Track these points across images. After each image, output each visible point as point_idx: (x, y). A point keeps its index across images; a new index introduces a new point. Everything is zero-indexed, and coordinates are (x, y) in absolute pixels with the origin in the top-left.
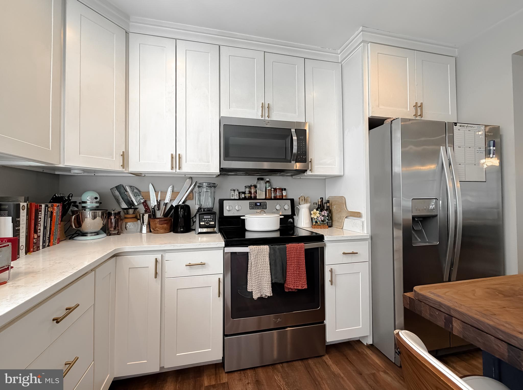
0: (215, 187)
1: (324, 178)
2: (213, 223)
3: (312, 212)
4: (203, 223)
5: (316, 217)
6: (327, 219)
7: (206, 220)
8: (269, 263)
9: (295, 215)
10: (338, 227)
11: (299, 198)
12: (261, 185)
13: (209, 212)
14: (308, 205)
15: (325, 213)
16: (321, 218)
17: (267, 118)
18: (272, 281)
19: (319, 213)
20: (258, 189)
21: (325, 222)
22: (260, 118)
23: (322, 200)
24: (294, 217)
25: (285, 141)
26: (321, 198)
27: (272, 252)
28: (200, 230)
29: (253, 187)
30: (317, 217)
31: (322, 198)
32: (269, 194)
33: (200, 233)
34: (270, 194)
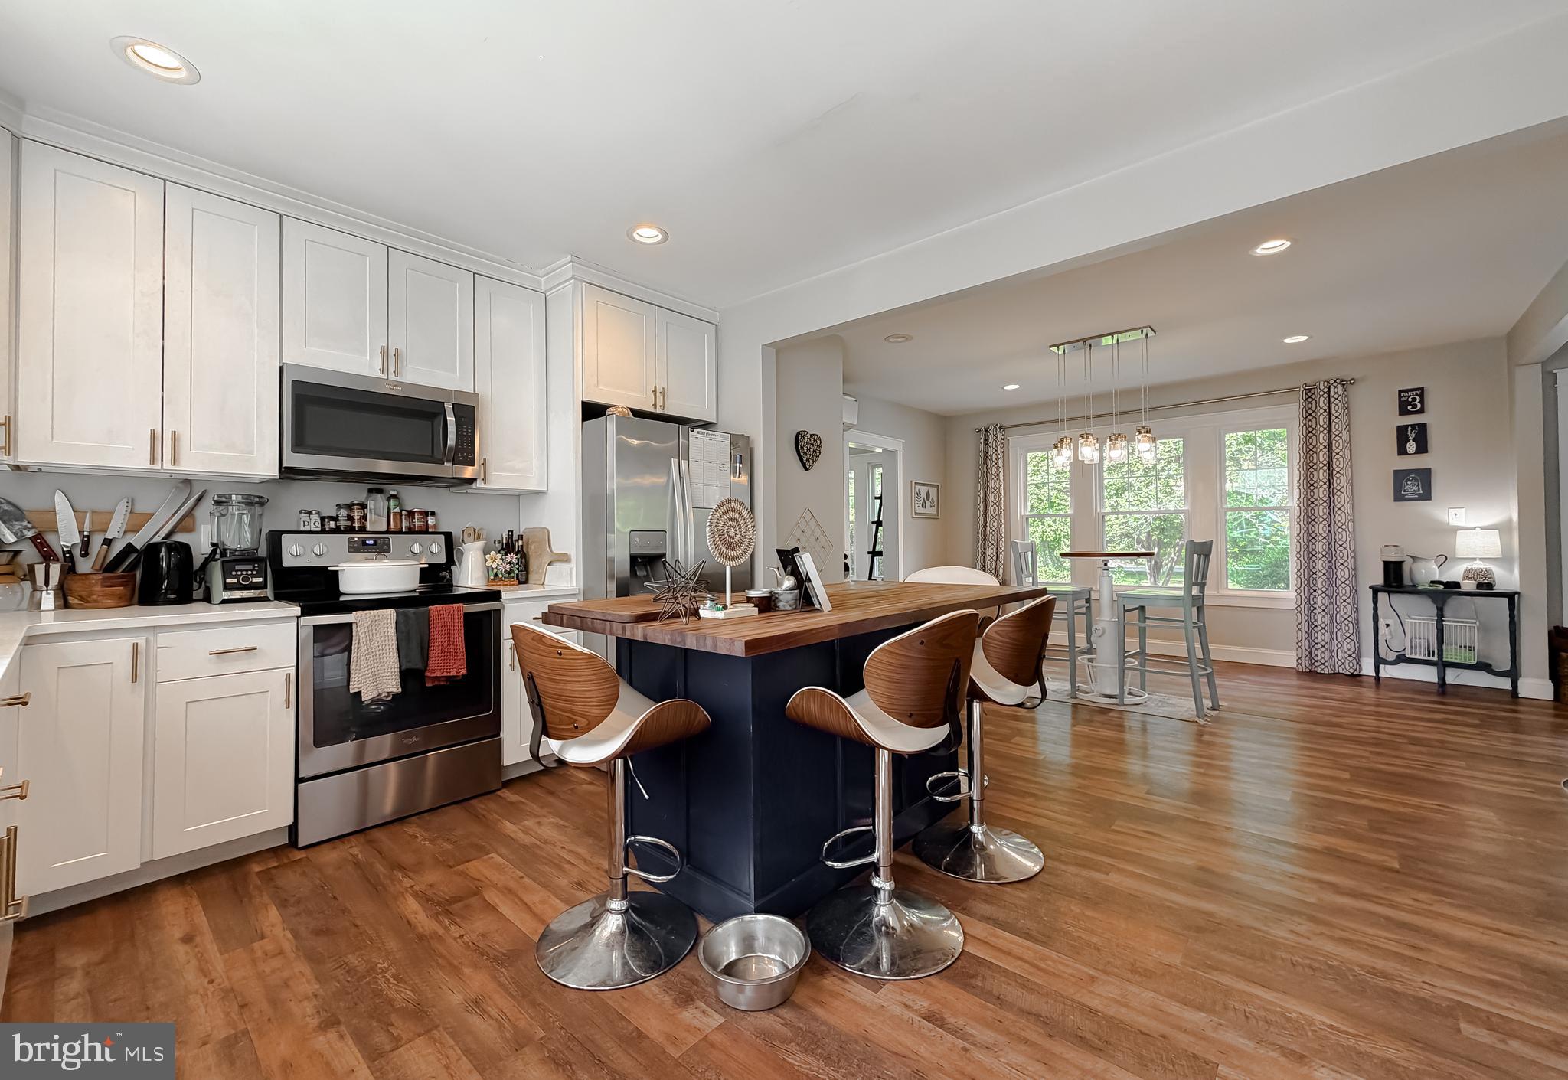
0: (262, 504)
1: (517, 494)
2: (260, 580)
3: (487, 557)
4: (235, 581)
5: (494, 566)
6: (518, 569)
7: (242, 574)
8: (394, 638)
9: (454, 564)
10: (536, 582)
11: (463, 531)
12: (377, 506)
13: (248, 557)
14: (480, 544)
15: (513, 558)
16: (505, 567)
17: (393, 377)
18: (400, 668)
19: (501, 559)
20: (371, 512)
21: (512, 575)
22: (378, 375)
23: (512, 535)
24: (453, 568)
25: (430, 423)
26: (509, 531)
27: (401, 618)
28: (226, 595)
29: (358, 507)
30: (498, 565)
31: (512, 532)
32: (395, 522)
33: (225, 601)
34: (399, 522)
